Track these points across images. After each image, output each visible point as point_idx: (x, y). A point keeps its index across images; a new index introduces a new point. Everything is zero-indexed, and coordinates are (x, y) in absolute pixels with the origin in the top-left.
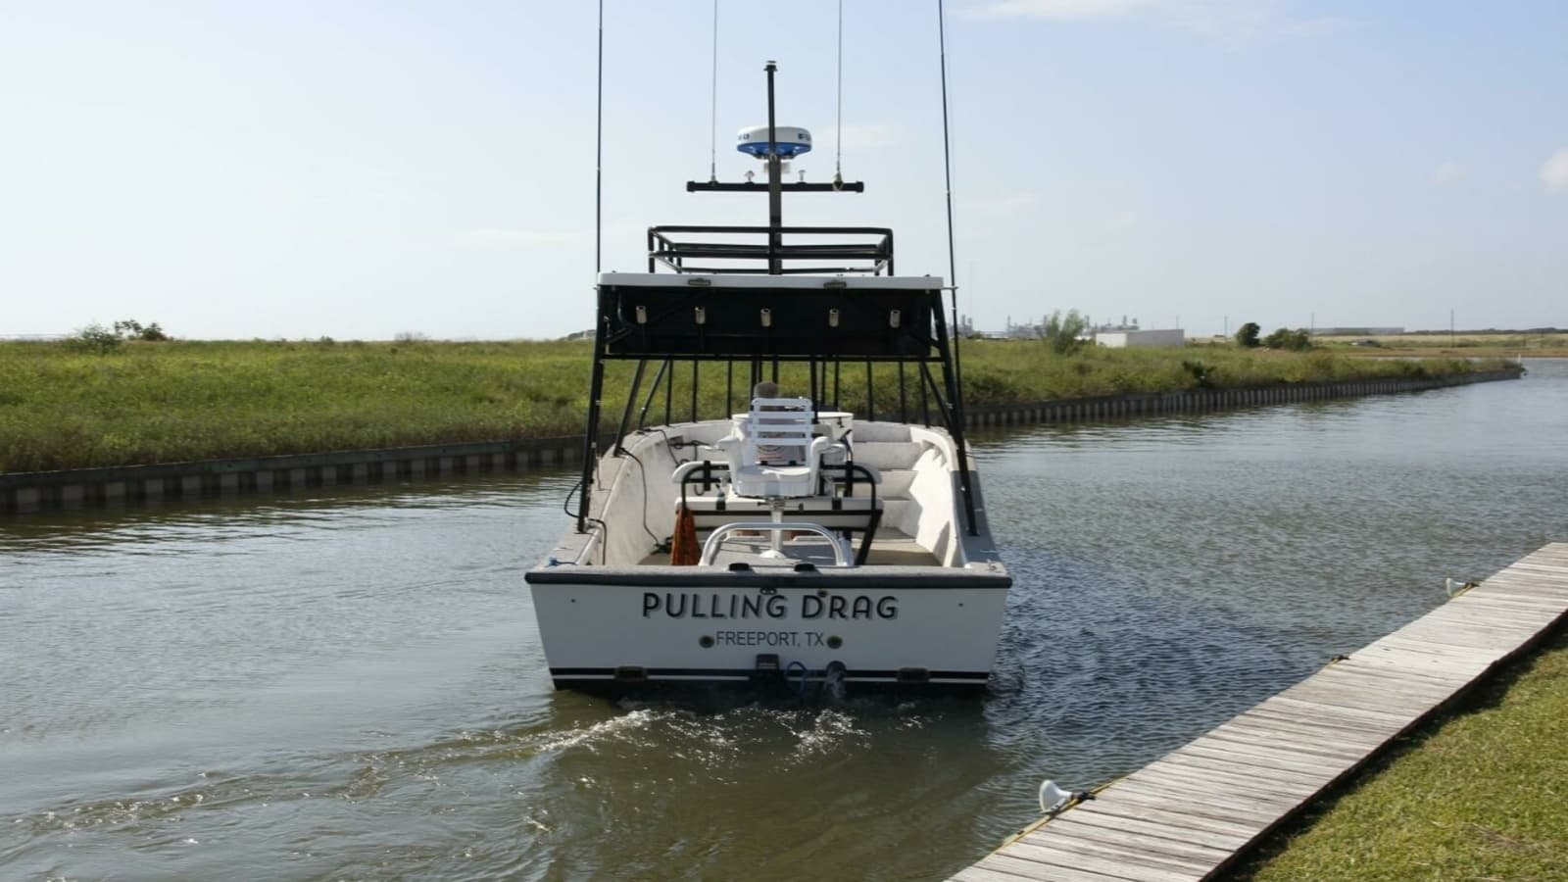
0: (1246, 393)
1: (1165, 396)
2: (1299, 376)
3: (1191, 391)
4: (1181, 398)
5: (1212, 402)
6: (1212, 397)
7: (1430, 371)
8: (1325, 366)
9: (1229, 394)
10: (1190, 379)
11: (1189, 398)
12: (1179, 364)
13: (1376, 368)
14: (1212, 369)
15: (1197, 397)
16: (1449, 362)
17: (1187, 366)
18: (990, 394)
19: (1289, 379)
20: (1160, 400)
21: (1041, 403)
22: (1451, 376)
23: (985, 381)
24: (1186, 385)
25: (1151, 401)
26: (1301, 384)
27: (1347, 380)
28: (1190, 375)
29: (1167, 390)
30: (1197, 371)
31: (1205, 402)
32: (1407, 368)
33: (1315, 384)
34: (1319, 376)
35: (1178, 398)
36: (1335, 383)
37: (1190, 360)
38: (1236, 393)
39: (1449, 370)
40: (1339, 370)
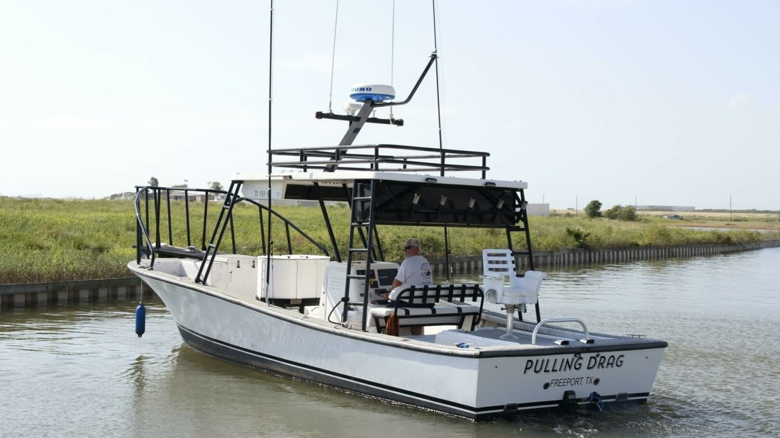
0: (611, 253)
1: (556, 254)
2: (647, 241)
3: (573, 251)
4: (566, 255)
5: (588, 259)
6: (587, 254)
7: (734, 239)
8: (664, 234)
9: (599, 253)
10: (572, 242)
11: (571, 255)
12: (564, 230)
13: (699, 237)
14: (588, 235)
15: (577, 255)
16: (746, 233)
17: (570, 232)
18: (431, 250)
19: (640, 243)
20: (552, 257)
21: (467, 257)
22: (748, 243)
23: (428, 240)
24: (570, 246)
25: (545, 257)
26: (649, 247)
27: (678, 245)
28: (572, 239)
29: (557, 249)
30: (577, 236)
31: (582, 259)
32: (719, 237)
33: (658, 247)
34: (659, 242)
35: (564, 255)
36: (673, 247)
37: (572, 228)
38: (604, 253)
39: (746, 239)
40: (674, 237)
